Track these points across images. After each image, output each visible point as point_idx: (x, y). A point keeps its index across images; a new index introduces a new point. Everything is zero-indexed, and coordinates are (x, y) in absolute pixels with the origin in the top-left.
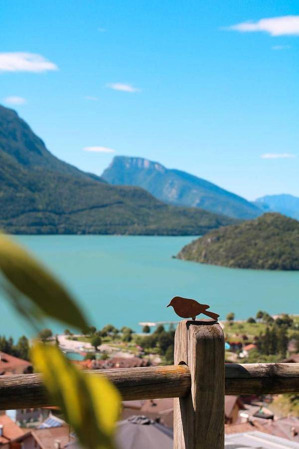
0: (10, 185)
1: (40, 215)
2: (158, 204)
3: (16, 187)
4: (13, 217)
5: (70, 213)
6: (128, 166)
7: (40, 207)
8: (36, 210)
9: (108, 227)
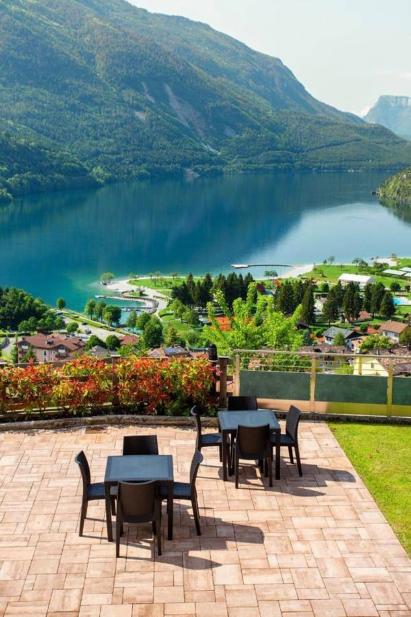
0: (252, 127)
1: (278, 153)
2: (396, 140)
3: (258, 128)
4: (254, 155)
5: (308, 151)
6: (393, 105)
7: (279, 146)
8: (275, 149)
9: (343, 163)
